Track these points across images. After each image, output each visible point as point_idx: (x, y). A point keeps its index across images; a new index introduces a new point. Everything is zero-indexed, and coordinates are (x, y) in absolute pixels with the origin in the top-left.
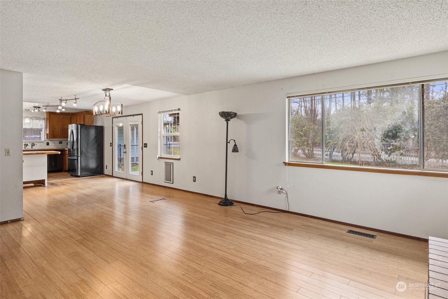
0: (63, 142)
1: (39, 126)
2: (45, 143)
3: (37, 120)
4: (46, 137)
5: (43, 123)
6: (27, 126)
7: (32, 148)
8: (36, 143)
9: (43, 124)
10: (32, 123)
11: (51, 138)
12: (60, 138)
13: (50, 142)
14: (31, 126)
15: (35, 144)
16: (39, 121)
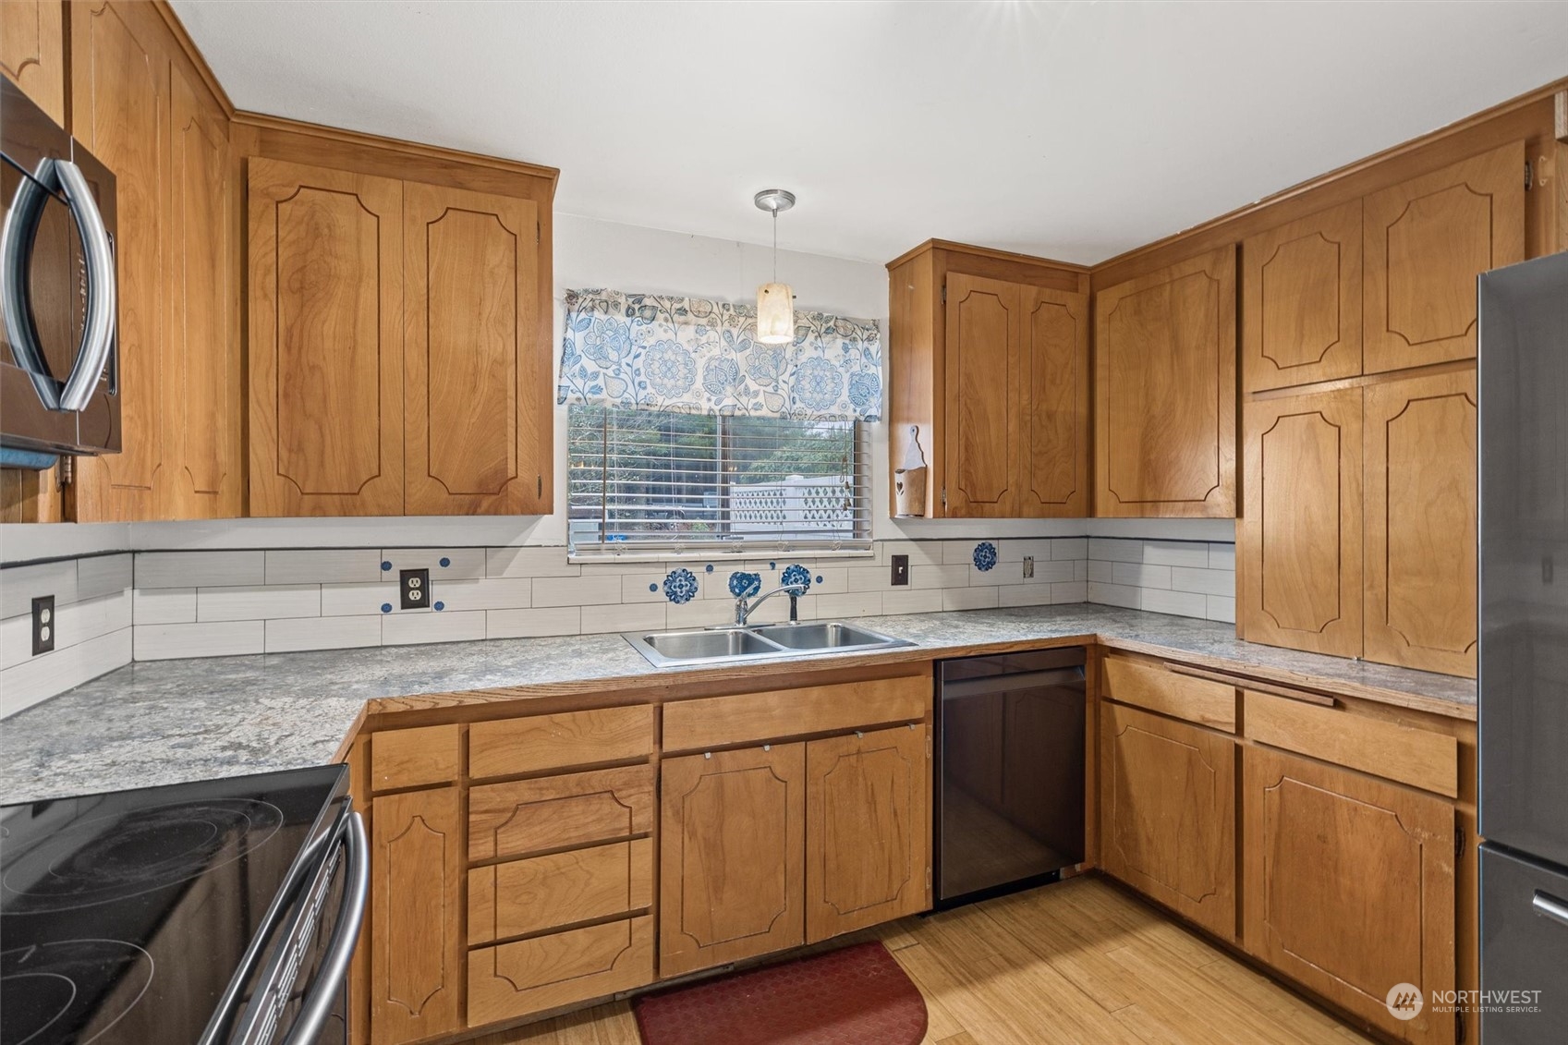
0: (1003, 550)
1: (845, 397)
2: (878, 558)
3: (827, 339)
4: (910, 506)
5: (872, 370)
6: (756, 394)
7: (794, 616)
8: (815, 559)
9: (874, 377)
10: (791, 369)
11: (955, 514)
12: (1020, 516)
13: (916, 555)
14: (784, 390)
15: (813, 575)
16: (846, 349)
